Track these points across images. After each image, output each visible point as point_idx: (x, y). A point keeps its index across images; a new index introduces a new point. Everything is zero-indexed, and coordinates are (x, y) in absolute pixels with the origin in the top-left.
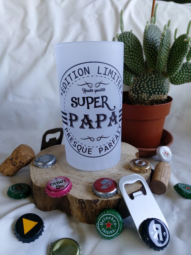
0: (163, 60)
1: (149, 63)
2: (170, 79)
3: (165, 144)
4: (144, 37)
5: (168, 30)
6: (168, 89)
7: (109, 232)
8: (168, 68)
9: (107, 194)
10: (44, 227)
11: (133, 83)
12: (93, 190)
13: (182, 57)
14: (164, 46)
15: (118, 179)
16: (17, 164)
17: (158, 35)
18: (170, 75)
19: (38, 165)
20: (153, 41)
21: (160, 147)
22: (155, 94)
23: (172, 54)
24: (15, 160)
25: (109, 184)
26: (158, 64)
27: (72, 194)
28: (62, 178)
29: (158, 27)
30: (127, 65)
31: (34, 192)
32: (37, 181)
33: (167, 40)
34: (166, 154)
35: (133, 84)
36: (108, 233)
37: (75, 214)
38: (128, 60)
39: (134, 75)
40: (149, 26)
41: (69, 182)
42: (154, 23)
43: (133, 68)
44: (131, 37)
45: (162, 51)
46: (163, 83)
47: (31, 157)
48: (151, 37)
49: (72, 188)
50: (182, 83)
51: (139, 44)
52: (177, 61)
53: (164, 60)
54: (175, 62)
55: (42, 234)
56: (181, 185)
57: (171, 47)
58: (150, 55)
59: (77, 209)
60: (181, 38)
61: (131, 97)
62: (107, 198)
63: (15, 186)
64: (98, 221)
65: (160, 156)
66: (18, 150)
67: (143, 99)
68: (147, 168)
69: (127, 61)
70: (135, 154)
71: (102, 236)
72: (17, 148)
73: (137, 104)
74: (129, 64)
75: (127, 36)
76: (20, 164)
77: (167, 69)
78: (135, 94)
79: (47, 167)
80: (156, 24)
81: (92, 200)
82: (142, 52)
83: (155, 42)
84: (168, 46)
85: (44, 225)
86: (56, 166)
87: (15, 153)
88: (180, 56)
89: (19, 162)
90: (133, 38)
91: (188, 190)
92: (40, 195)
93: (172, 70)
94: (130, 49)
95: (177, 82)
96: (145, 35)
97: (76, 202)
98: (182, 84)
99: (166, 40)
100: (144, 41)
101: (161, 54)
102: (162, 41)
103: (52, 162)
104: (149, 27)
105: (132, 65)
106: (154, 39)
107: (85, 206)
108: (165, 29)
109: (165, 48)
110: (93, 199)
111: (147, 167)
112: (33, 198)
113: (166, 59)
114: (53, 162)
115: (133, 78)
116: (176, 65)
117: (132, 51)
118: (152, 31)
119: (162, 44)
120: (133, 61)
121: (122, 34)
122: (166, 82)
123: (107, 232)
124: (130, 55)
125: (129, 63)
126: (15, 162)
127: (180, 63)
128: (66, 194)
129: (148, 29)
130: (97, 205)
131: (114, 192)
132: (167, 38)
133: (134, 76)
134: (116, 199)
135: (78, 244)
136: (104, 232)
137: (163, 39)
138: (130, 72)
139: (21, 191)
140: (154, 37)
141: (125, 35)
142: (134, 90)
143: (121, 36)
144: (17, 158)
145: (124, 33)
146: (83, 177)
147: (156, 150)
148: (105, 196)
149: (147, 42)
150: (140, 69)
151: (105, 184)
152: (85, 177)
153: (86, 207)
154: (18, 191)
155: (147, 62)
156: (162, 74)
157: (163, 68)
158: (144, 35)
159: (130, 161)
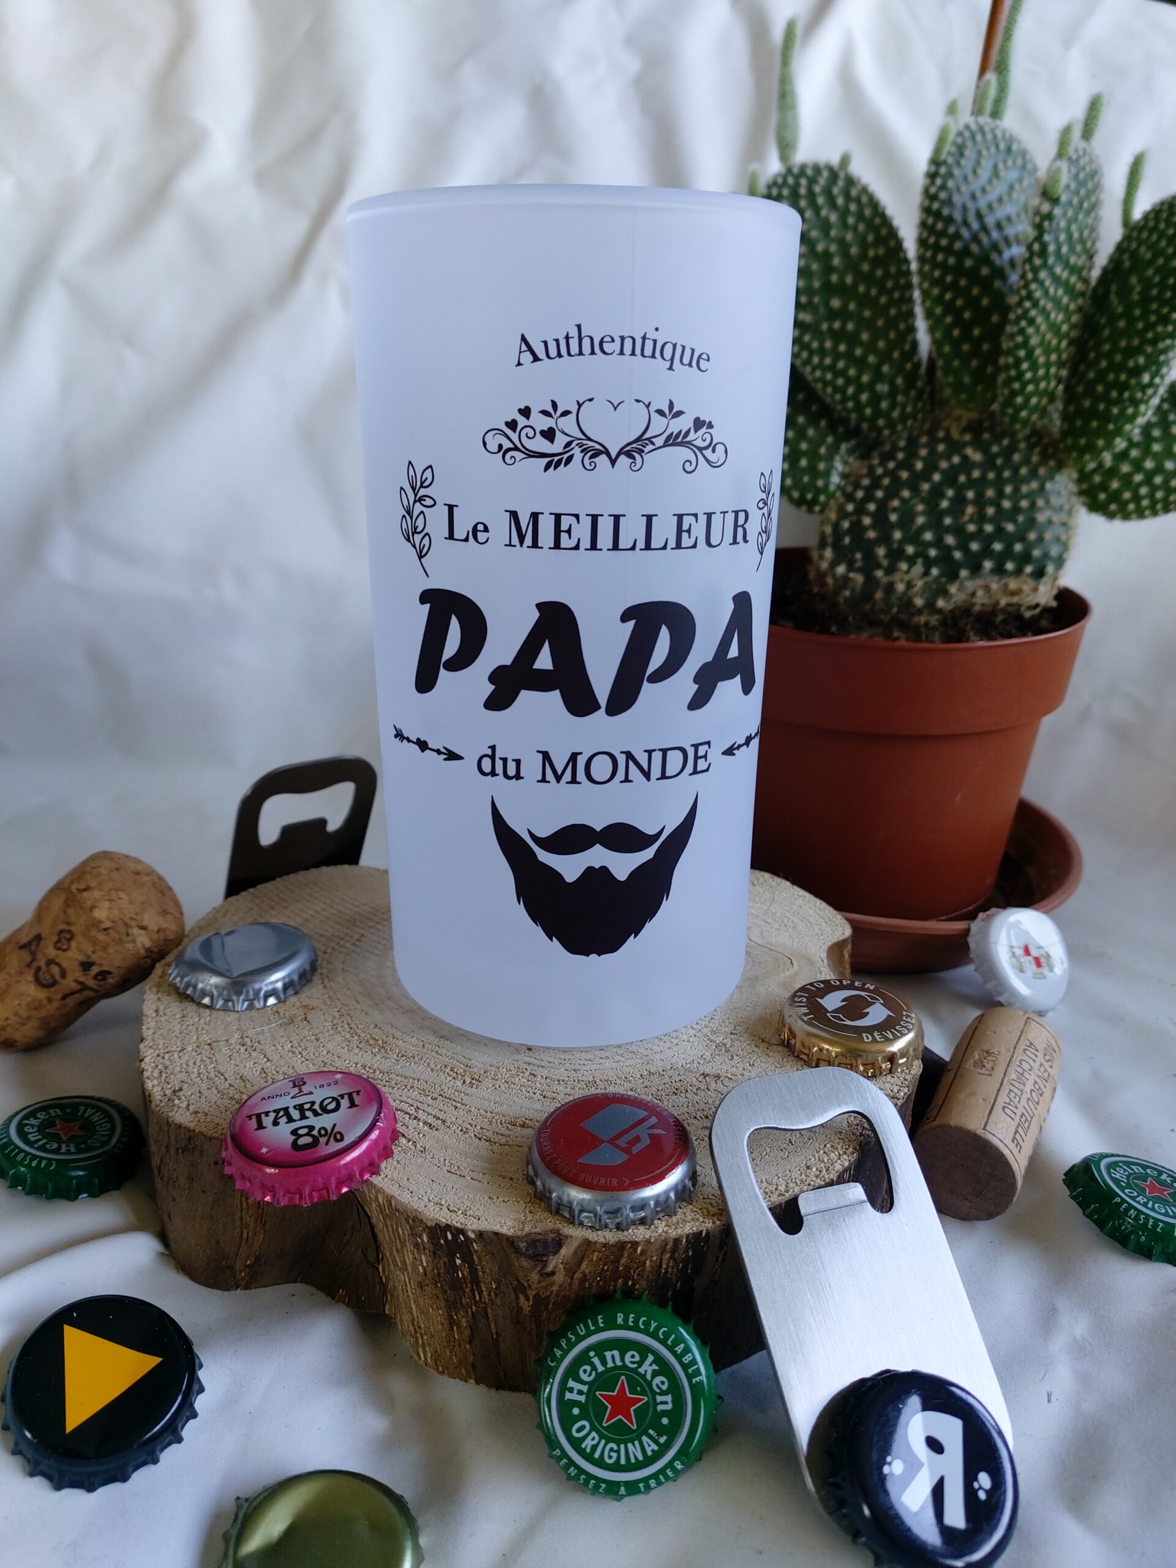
0: (1038, 352)
1: (947, 370)
2: (1083, 477)
3: (1027, 898)
4: (922, 205)
5: (1082, 163)
6: (1065, 547)
7: (618, 1452)
8: (1072, 409)
9: (616, 1205)
10: (202, 1390)
11: (838, 494)
12: (531, 1172)
13: (1163, 340)
14: (1051, 260)
15: (702, 1105)
16: (64, 975)
17: (1015, 195)
18: (1082, 451)
19: (195, 987)
20: (984, 228)
21: (993, 910)
22: (976, 569)
23: (1103, 320)
24: (51, 952)
25: (637, 1139)
26: (1009, 381)
27: (392, 1190)
28: (336, 1083)
29: (1019, 142)
30: (809, 378)
31: (155, 1161)
32: (181, 1089)
33: (1074, 227)
34: (1029, 958)
35: (842, 500)
36: (614, 1455)
37: (406, 1318)
38: (815, 345)
39: (853, 442)
40: (960, 134)
41: (379, 1113)
42: (996, 114)
43: (845, 399)
44: (840, 201)
45: (1038, 294)
46: (1033, 505)
47: (155, 937)
48: (971, 205)
49: (396, 1150)
50: (1159, 506)
51: (892, 243)
52: (1131, 364)
53: (1047, 352)
54: (1121, 367)
55: (184, 1433)
56: (1109, 1166)
57: (1096, 273)
58: (958, 321)
59: (421, 1285)
60: (1164, 215)
61: (824, 584)
62: (619, 1227)
63: (41, 1116)
64: (551, 1372)
65: (991, 972)
66: (74, 888)
67: (900, 599)
68: (897, 1047)
69: (811, 353)
70: (825, 948)
71: (572, 1471)
72: (66, 877)
73: (859, 629)
74: (818, 373)
75: (817, 189)
76: (82, 979)
77: (1065, 417)
78: (851, 568)
79: (251, 1007)
80: (1010, 122)
81: (519, 1233)
82: (910, 300)
83: (995, 235)
84: (1080, 262)
85: (202, 1374)
86: (313, 1003)
87: (58, 903)
88: (1150, 335)
89: (76, 964)
90: (853, 207)
91: (1156, 1200)
92: (191, 1179)
93: (1094, 424)
94: (834, 278)
95: (1127, 502)
96: (933, 190)
97: (416, 1245)
98: (1155, 513)
99: (1069, 223)
100: (923, 224)
101: (1026, 312)
102: (1039, 228)
103: (289, 975)
104: (960, 140)
105: (840, 382)
106: (990, 220)
107: (473, 1271)
108: (1061, 154)
109: (1056, 279)
110: (527, 1230)
111: (896, 1038)
112: (152, 1196)
113: (1057, 349)
114: (296, 978)
115: (845, 463)
116: (1123, 387)
117: (841, 290)
118: (978, 163)
119: (1038, 250)
120: (849, 356)
121: (785, 177)
122: (1054, 501)
123: (608, 1451)
124: (832, 315)
125: (820, 366)
126: (50, 962)
127: (1152, 378)
128: (354, 1186)
129: (953, 149)
130: (553, 1273)
131: (666, 1193)
132: (1070, 213)
133: (851, 452)
134: (677, 1241)
135: (414, 1513)
136: (588, 1444)
137: (1049, 216)
138: (823, 423)
139: (77, 1147)
140: (990, 207)
141: (803, 182)
142: (847, 540)
143: (780, 187)
144: (69, 940)
145: (796, 171)
146: (476, 1081)
147: (967, 932)
148: (607, 1213)
149: (943, 233)
150: (893, 405)
151: (605, 1138)
152: (488, 1083)
153: (475, 1280)
154: (55, 1146)
155: (940, 363)
156: (1031, 447)
157: (1038, 404)
158: (926, 191)
159: (788, 995)
